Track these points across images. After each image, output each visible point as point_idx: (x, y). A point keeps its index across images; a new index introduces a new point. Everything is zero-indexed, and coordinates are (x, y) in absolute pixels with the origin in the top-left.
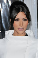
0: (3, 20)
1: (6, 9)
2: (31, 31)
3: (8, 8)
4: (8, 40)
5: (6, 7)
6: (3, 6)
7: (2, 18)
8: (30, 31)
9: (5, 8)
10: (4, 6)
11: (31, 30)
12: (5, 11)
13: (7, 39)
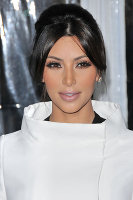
0: (7, 66)
1: (19, 31)
2: (112, 104)
3: (26, 28)
4: (36, 139)
5: (18, 24)
6: (9, 20)
7: (6, 60)
8: (107, 103)
9: (16, 29)
10: (13, 22)
11: (109, 100)
12: (16, 36)
13: (29, 133)
